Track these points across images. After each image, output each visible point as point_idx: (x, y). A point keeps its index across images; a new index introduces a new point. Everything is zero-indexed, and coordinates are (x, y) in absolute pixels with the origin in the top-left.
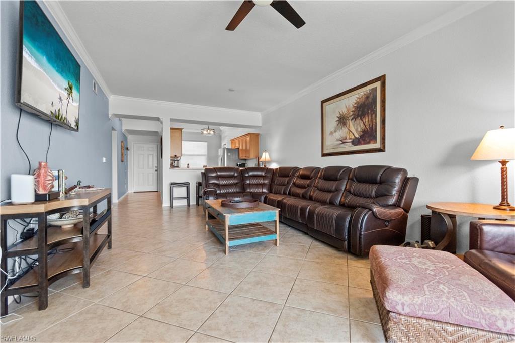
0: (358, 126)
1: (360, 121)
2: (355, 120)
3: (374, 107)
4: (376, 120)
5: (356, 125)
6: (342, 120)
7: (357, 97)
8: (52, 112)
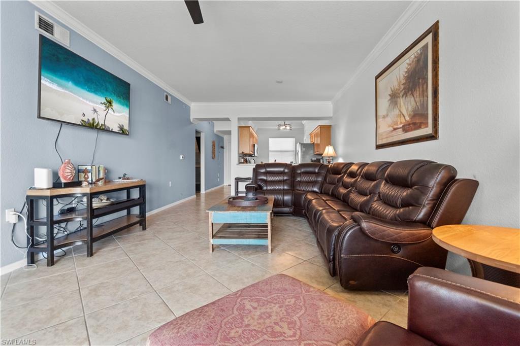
0: (409, 104)
1: (411, 96)
2: (406, 96)
3: (425, 73)
4: (427, 92)
5: (406, 103)
6: (394, 97)
7: (407, 64)
8: (83, 121)
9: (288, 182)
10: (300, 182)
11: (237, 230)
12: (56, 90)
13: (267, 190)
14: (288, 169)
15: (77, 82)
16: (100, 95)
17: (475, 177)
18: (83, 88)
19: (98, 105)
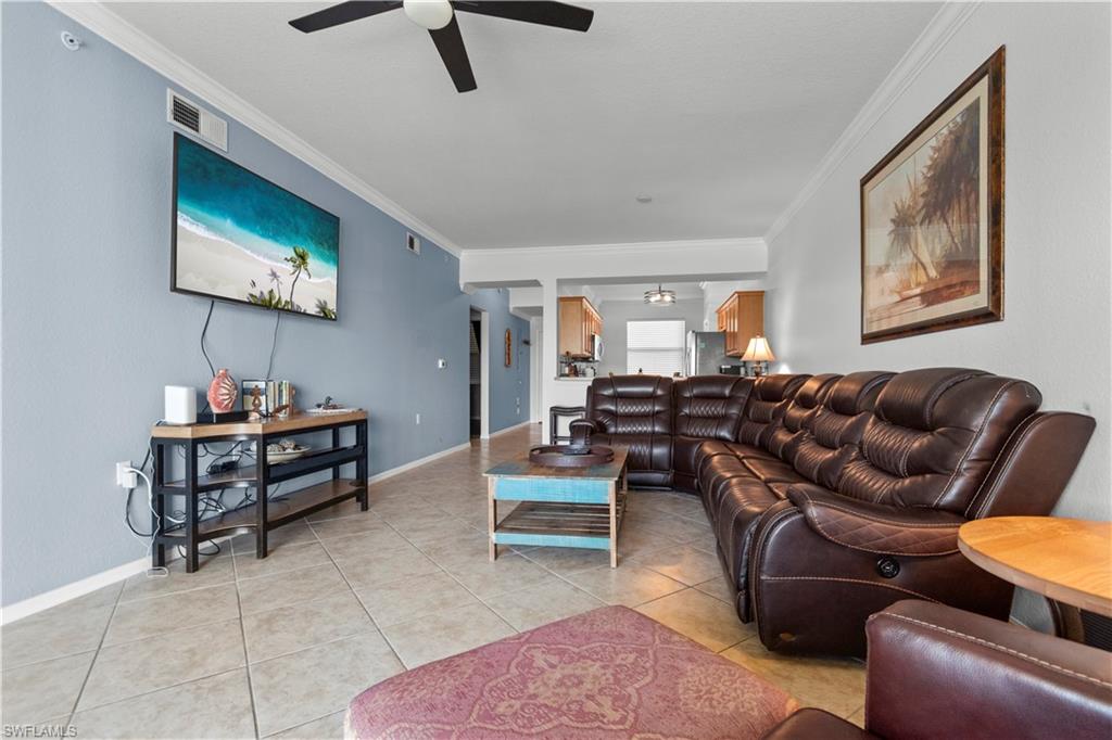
0: (937, 240)
1: (941, 222)
2: (930, 222)
3: (972, 168)
4: (977, 211)
5: (930, 238)
6: (902, 224)
7: (932, 148)
8: (252, 295)
9: (662, 416)
10: (689, 417)
11: (546, 516)
12: (203, 238)
13: (616, 433)
14: (663, 389)
15: (241, 220)
16: (285, 244)
17: (1087, 409)
18: (252, 231)
19: (279, 265)
